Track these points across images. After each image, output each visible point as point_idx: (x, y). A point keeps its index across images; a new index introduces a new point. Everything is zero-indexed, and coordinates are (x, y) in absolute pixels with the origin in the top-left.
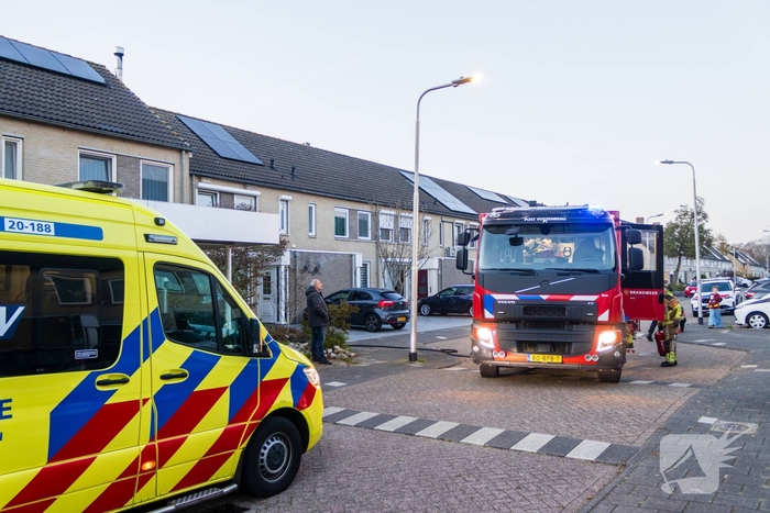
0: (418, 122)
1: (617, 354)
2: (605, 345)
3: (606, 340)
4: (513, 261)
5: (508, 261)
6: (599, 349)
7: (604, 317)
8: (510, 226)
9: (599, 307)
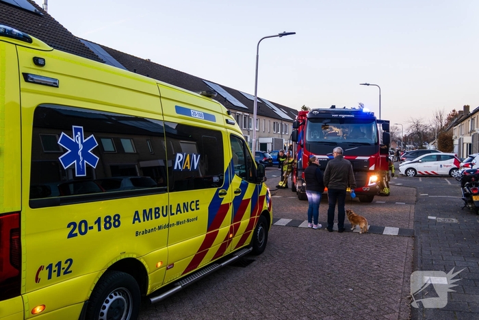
0: (258, 56)
1: (377, 187)
2: (372, 183)
3: (373, 179)
4: (318, 137)
5: (315, 137)
6: (369, 184)
7: (372, 168)
8: (325, 119)
9: (369, 163)
